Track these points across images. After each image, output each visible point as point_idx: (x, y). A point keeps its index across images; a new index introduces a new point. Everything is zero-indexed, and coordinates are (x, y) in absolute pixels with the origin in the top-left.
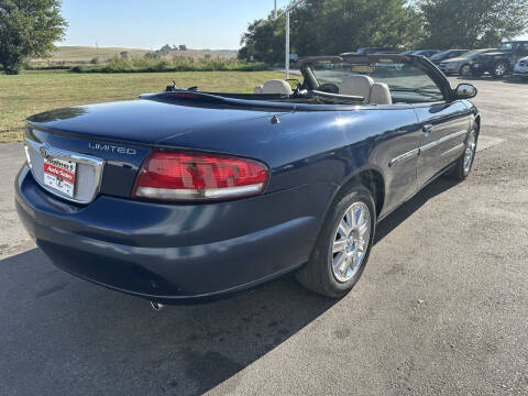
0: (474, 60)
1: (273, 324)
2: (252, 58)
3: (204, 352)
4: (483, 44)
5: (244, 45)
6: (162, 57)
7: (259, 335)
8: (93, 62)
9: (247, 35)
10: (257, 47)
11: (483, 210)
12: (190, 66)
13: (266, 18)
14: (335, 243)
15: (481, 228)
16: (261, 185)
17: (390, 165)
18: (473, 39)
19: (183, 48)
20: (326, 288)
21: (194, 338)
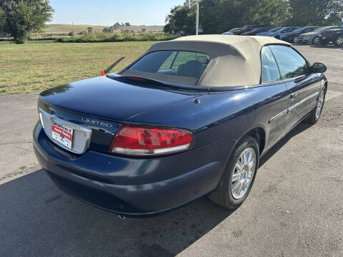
0: (323, 34)
1: (193, 226)
2: (173, 32)
3: (150, 244)
4: (329, 22)
5: (168, 22)
6: (114, 31)
7: (184, 234)
8: (70, 34)
9: (170, 16)
10: (176, 24)
11: (328, 146)
12: (133, 37)
13: (182, 5)
14: (234, 175)
15: (327, 160)
16: (188, 145)
17: (269, 122)
18: (322, 19)
19: (128, 24)
20: (227, 204)
21: (144, 234)
